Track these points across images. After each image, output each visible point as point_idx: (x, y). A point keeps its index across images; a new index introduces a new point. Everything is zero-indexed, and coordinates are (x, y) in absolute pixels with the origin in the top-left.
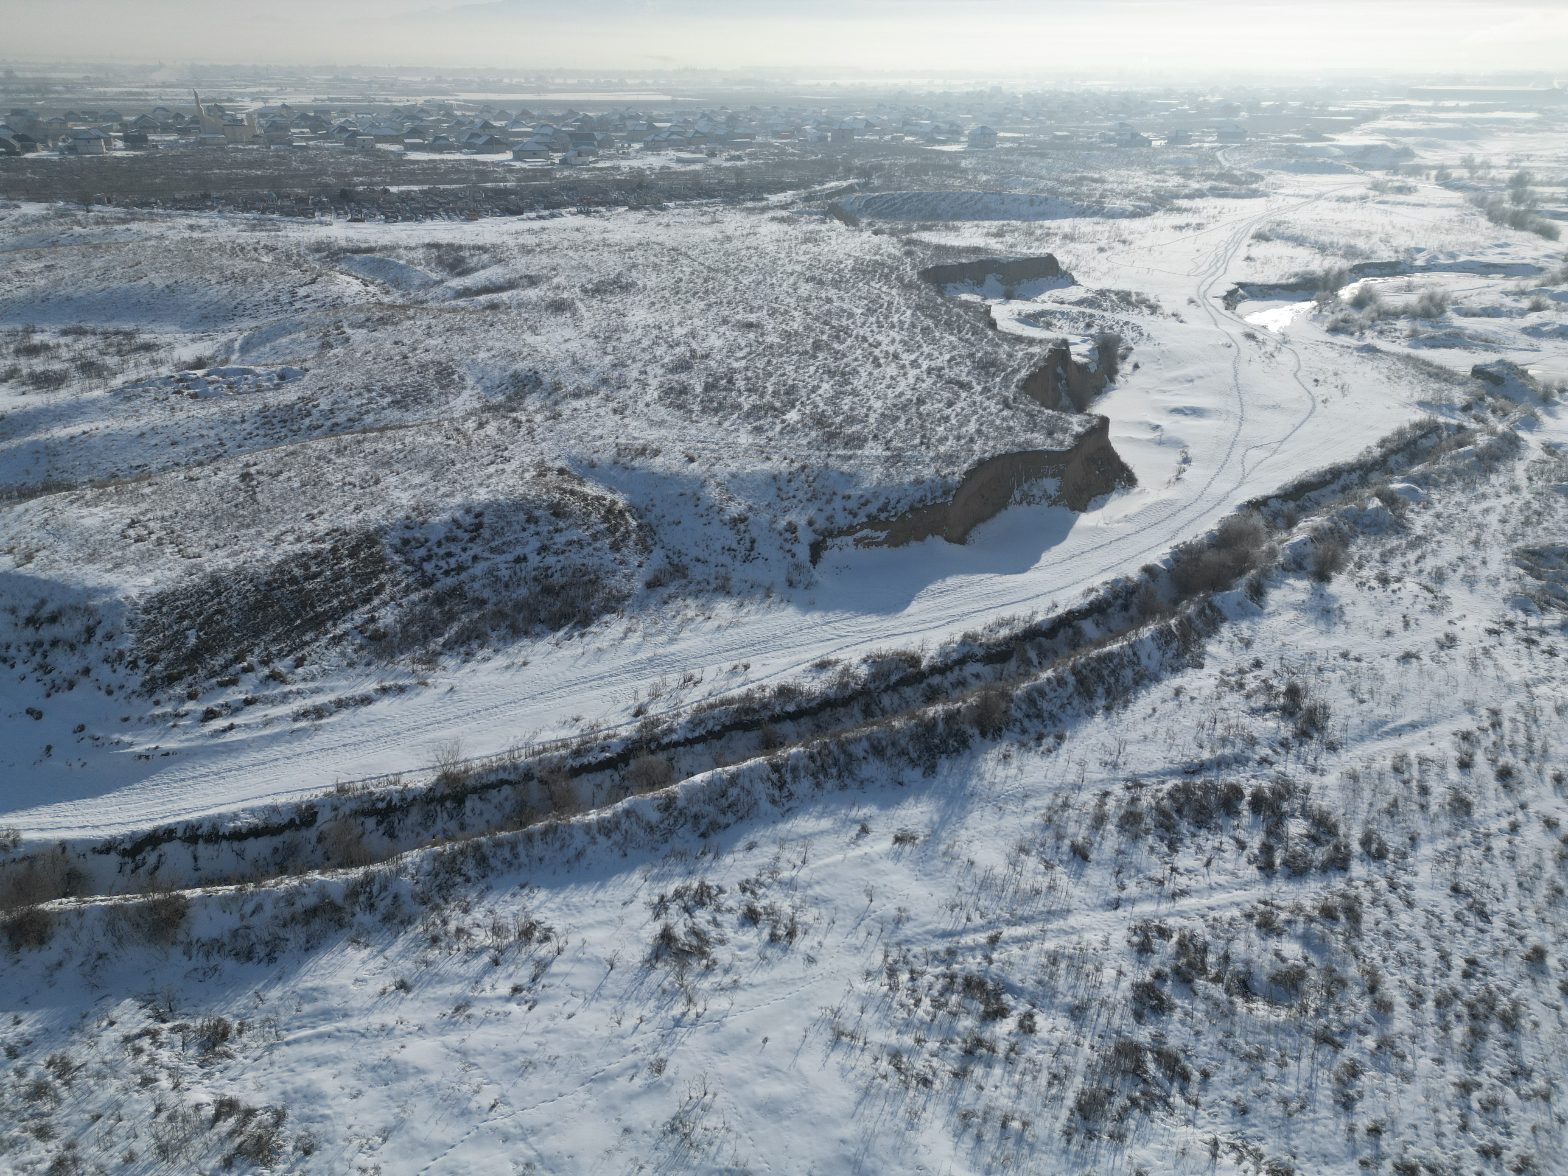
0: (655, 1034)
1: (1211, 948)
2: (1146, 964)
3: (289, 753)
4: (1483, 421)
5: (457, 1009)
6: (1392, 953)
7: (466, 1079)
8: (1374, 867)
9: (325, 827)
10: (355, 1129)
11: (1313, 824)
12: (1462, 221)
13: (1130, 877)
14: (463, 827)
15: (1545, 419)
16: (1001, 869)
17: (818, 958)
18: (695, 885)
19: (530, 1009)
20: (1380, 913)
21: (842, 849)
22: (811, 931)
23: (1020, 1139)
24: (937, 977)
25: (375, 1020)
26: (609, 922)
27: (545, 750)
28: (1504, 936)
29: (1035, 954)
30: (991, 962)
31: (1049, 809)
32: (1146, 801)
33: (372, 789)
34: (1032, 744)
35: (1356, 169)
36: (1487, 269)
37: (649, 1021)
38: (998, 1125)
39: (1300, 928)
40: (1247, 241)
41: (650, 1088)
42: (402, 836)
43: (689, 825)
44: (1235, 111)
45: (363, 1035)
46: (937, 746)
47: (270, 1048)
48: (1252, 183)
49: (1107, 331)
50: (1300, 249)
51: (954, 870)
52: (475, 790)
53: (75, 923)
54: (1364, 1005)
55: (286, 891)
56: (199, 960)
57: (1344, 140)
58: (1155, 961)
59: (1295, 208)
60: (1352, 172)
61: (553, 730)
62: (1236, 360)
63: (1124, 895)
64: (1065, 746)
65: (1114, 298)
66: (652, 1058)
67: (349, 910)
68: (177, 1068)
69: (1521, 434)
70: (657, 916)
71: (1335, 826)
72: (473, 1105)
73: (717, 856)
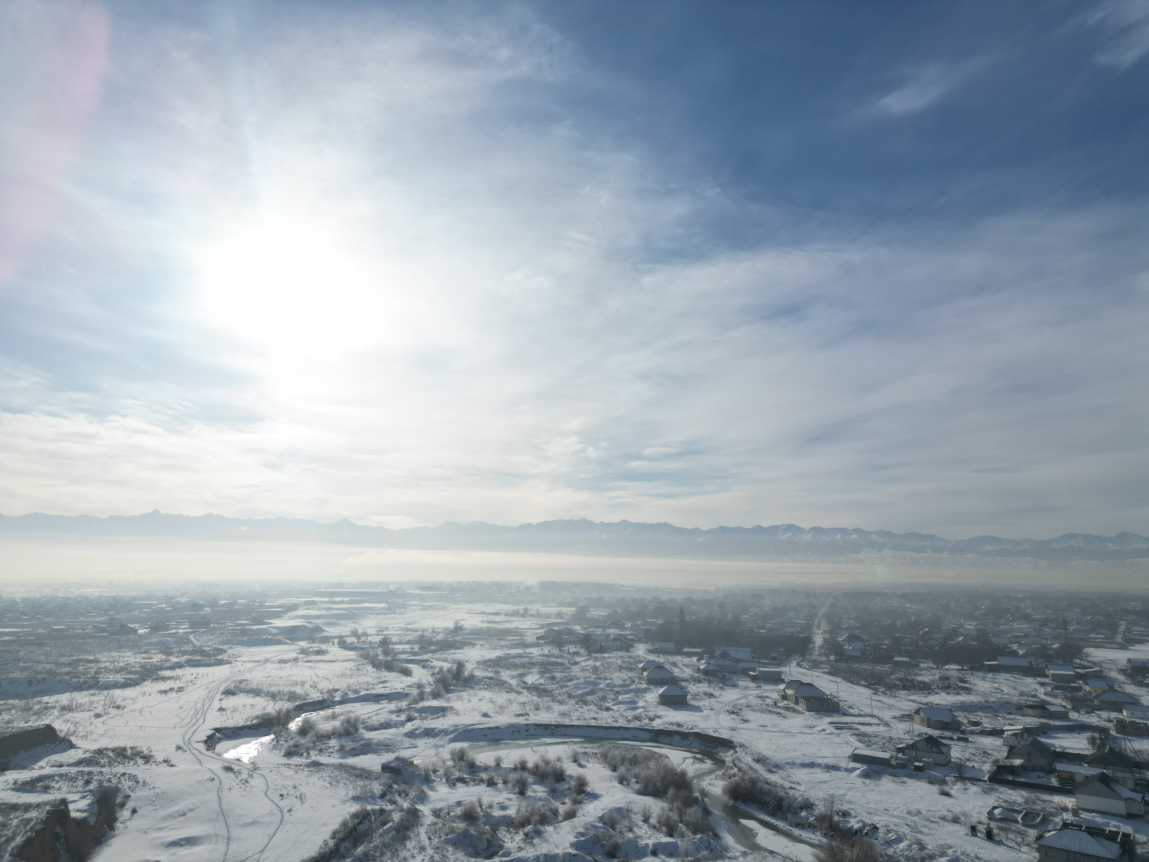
4: (394, 802)
12: (358, 669)
15: (430, 793)
35: (288, 641)
36: (377, 698)
40: (219, 696)
44: (201, 607)
48: (218, 655)
49: (106, 784)
50: (258, 698)
57: (278, 623)
59: (251, 670)
60: (286, 643)
62: (219, 789)
65: (111, 754)
69: (418, 807)
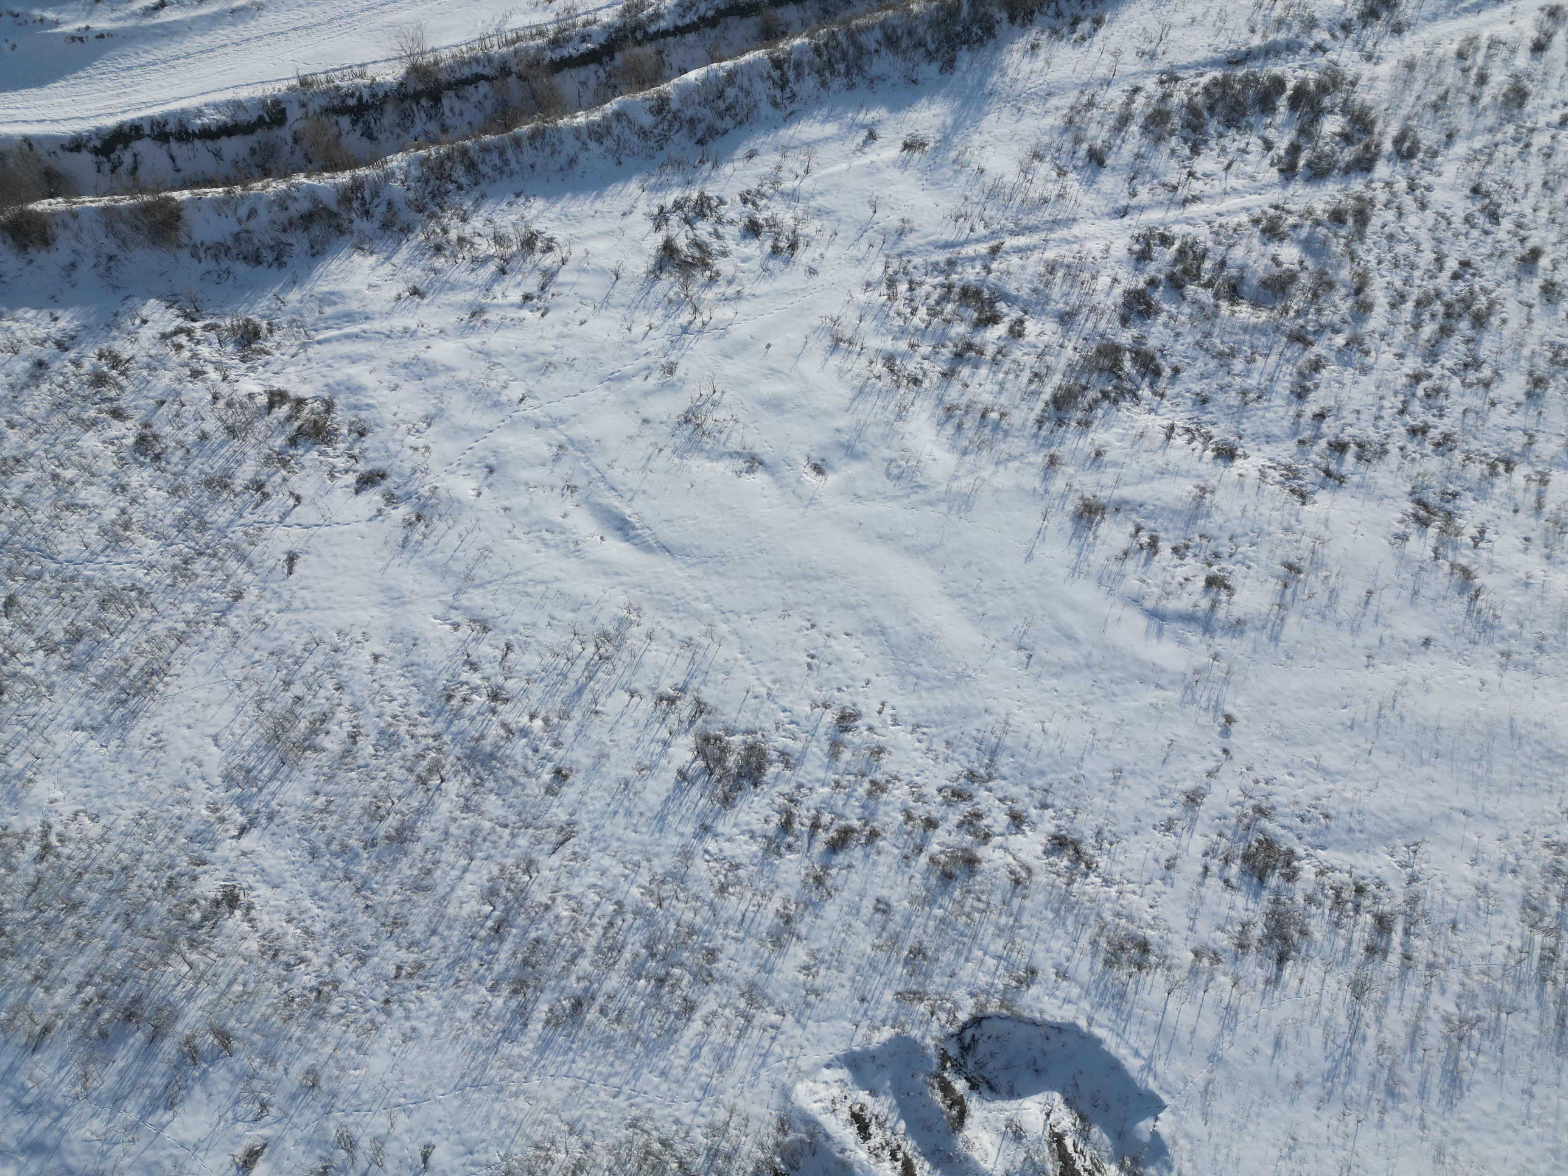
0: (665, 340)
1: (1210, 254)
2: (1142, 271)
3: (236, 38)
5: (473, 315)
6: (1389, 256)
7: (493, 376)
8: (1399, 168)
9: (298, 126)
10: (401, 415)
11: (1350, 121)
13: (1144, 183)
14: (444, 129)
16: (1011, 177)
17: (819, 269)
18: (695, 196)
19: (543, 315)
20: (1390, 215)
21: (847, 157)
22: (813, 243)
23: (996, 426)
24: (935, 287)
25: (397, 323)
26: (610, 233)
27: (519, 39)
28: (1507, 237)
29: (1035, 264)
30: (989, 272)
31: (1072, 108)
32: (1179, 96)
33: (337, 82)
34: (1065, 30)
37: (658, 328)
38: (978, 416)
39: (1304, 233)
41: (663, 387)
42: (382, 137)
43: (684, 131)
45: (388, 337)
46: (958, 35)
47: (304, 346)
51: (963, 179)
52: (449, 86)
53: (73, 225)
54: (1346, 307)
55: (275, 193)
56: (208, 264)
58: (1152, 269)
61: (525, 13)
63: (1134, 202)
64: (1102, 32)
66: (663, 361)
67: (345, 216)
68: (221, 363)
70: (658, 228)
71: (1373, 123)
72: (503, 398)
73: (716, 165)
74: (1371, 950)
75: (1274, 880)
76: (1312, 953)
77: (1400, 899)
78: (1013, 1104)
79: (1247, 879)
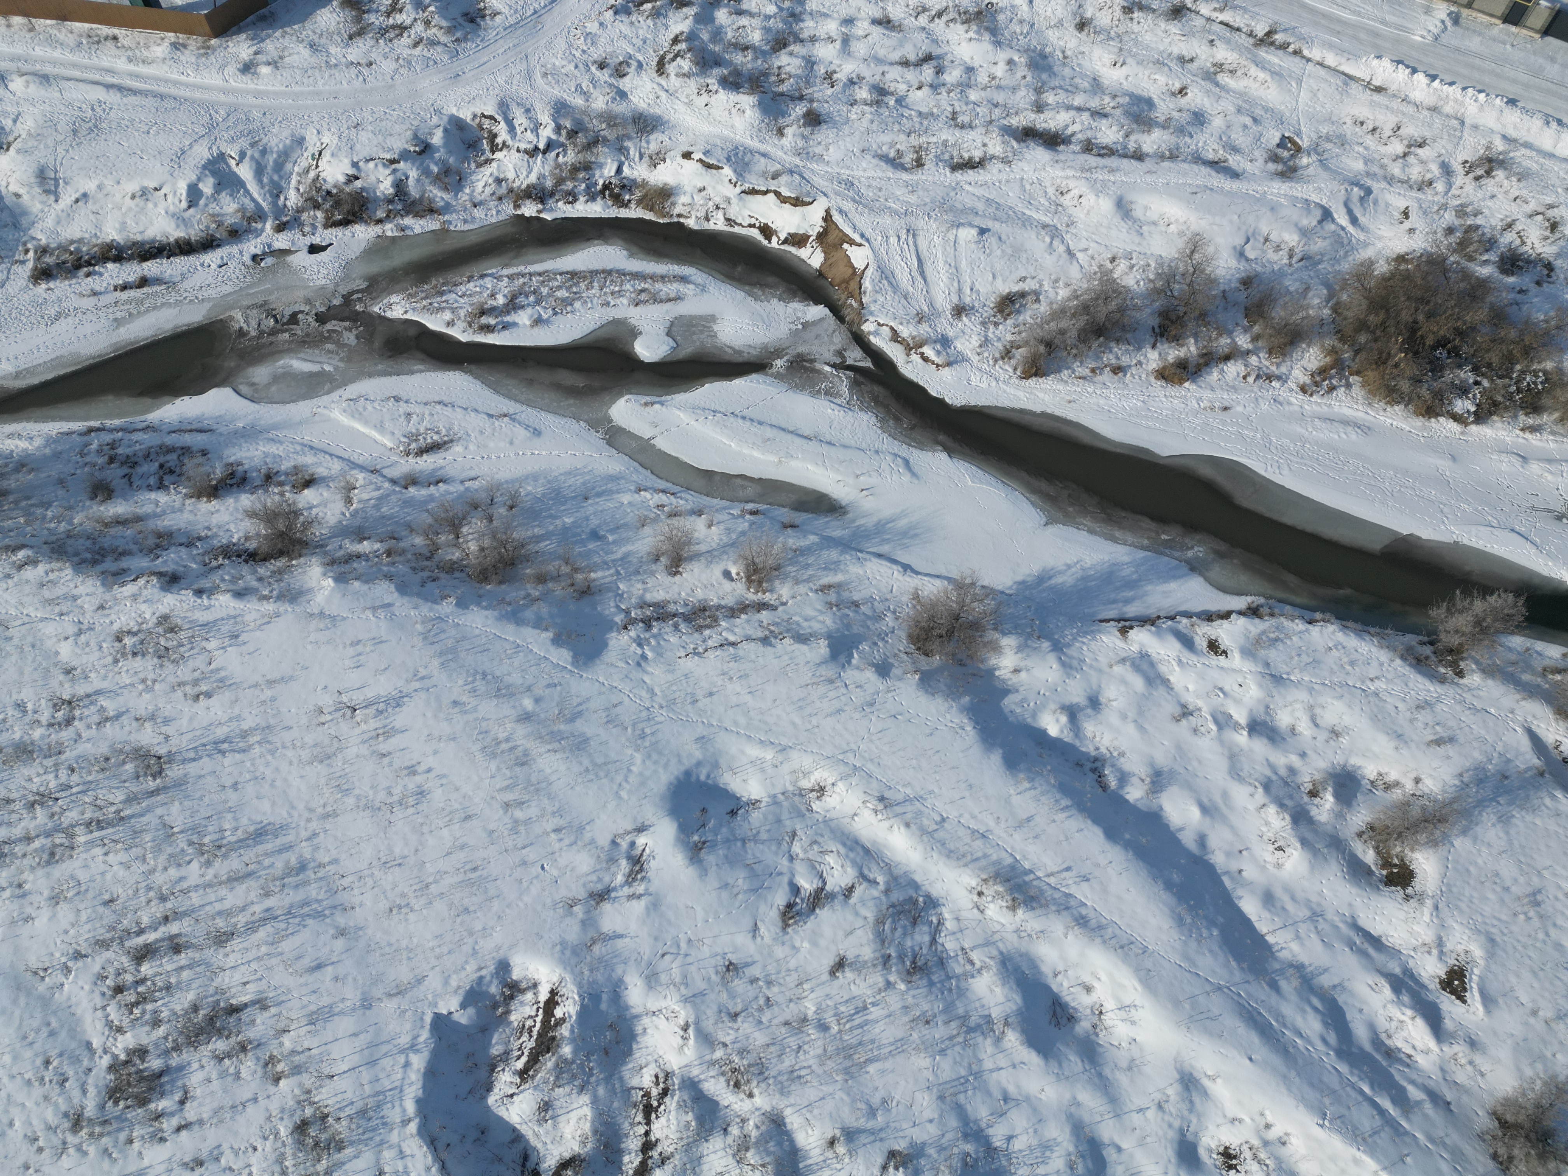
74: (177, 949)
75: (155, 1063)
76: (211, 990)
77: (109, 954)
78: (524, 1129)
79: (168, 1087)
